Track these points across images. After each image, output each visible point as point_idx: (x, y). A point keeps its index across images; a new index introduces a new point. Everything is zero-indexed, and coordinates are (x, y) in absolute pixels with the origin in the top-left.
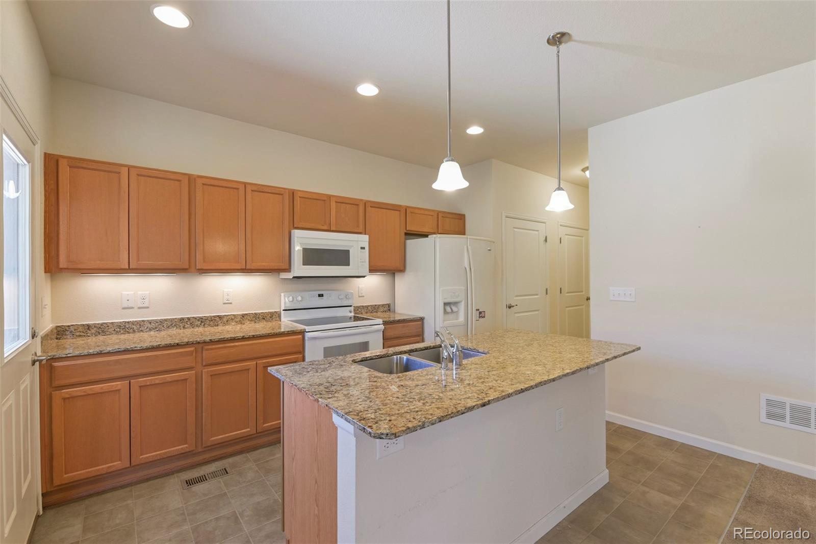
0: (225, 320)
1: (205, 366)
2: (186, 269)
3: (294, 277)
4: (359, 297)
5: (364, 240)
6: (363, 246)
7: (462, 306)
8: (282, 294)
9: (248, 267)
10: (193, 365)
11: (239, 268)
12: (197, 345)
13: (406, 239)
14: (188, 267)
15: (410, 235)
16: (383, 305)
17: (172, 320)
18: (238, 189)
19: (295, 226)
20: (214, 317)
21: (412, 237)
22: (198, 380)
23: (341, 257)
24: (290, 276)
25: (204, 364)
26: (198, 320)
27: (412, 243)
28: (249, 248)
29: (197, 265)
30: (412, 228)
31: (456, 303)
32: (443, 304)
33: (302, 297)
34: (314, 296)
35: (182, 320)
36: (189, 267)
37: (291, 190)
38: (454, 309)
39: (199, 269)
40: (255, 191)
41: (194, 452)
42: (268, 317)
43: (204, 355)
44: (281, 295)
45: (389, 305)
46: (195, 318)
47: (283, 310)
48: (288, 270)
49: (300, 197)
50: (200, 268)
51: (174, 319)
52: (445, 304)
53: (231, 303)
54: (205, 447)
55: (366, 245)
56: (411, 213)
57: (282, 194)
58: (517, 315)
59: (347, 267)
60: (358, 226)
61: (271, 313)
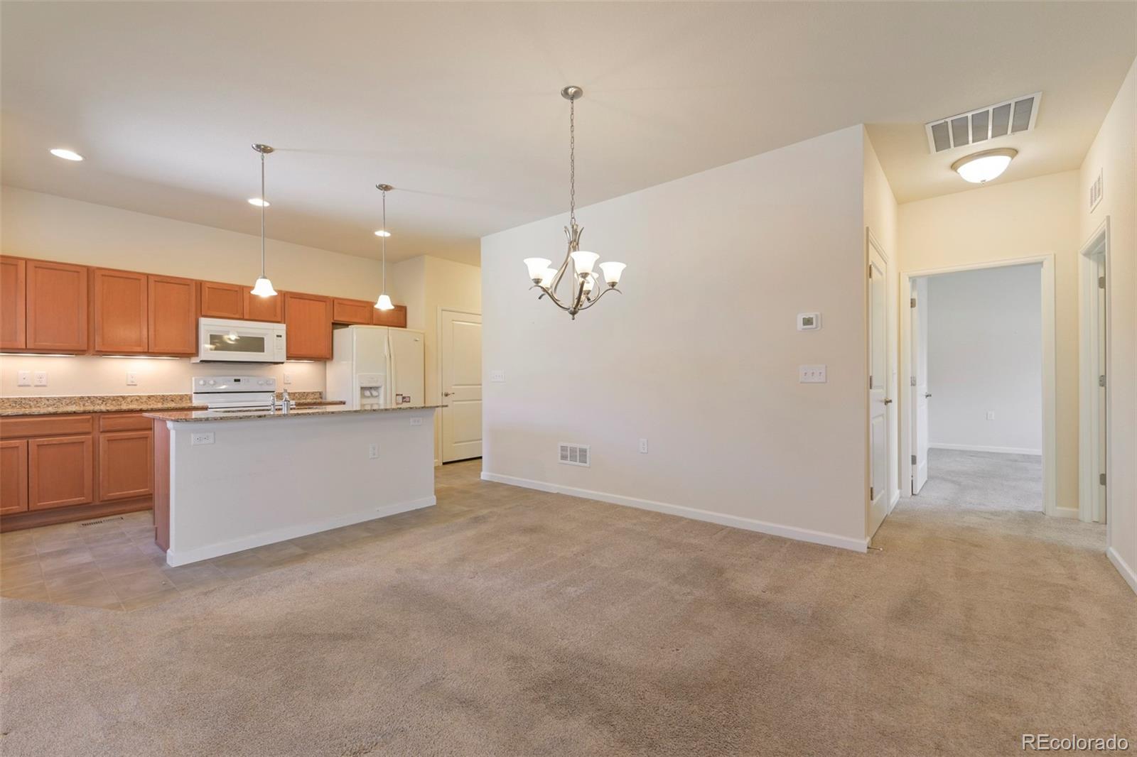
0: (129, 400)
1: (102, 432)
2: (85, 351)
3: (202, 361)
4: (285, 383)
5: (281, 328)
6: (279, 334)
7: (382, 391)
8: (193, 379)
9: (150, 351)
10: (91, 430)
11: (142, 351)
12: (94, 414)
13: (333, 329)
14: (86, 349)
15: (337, 325)
16: (313, 393)
17: (71, 398)
18: (140, 280)
19: (203, 314)
20: (118, 397)
21: (338, 326)
22: (95, 443)
23: (256, 344)
24: (196, 360)
25: (101, 430)
26: (100, 400)
27: (339, 333)
28: (151, 332)
29: (96, 346)
30: (339, 318)
31: (376, 388)
32: (360, 389)
33: (214, 381)
34: (229, 381)
35: (82, 398)
36: (88, 348)
37: (199, 280)
38: (375, 393)
39: (98, 351)
40: (158, 282)
41: (91, 505)
42: (177, 399)
43: (101, 423)
44: (191, 380)
45: (320, 393)
46: (97, 397)
47: (195, 393)
48: (196, 354)
49: (209, 288)
50: (99, 349)
51: (73, 397)
52: (363, 389)
53: (135, 385)
54: (102, 501)
55: (283, 334)
56: (339, 303)
57: (188, 285)
58: (455, 403)
59: (262, 353)
60: (275, 316)
61: (180, 396)
